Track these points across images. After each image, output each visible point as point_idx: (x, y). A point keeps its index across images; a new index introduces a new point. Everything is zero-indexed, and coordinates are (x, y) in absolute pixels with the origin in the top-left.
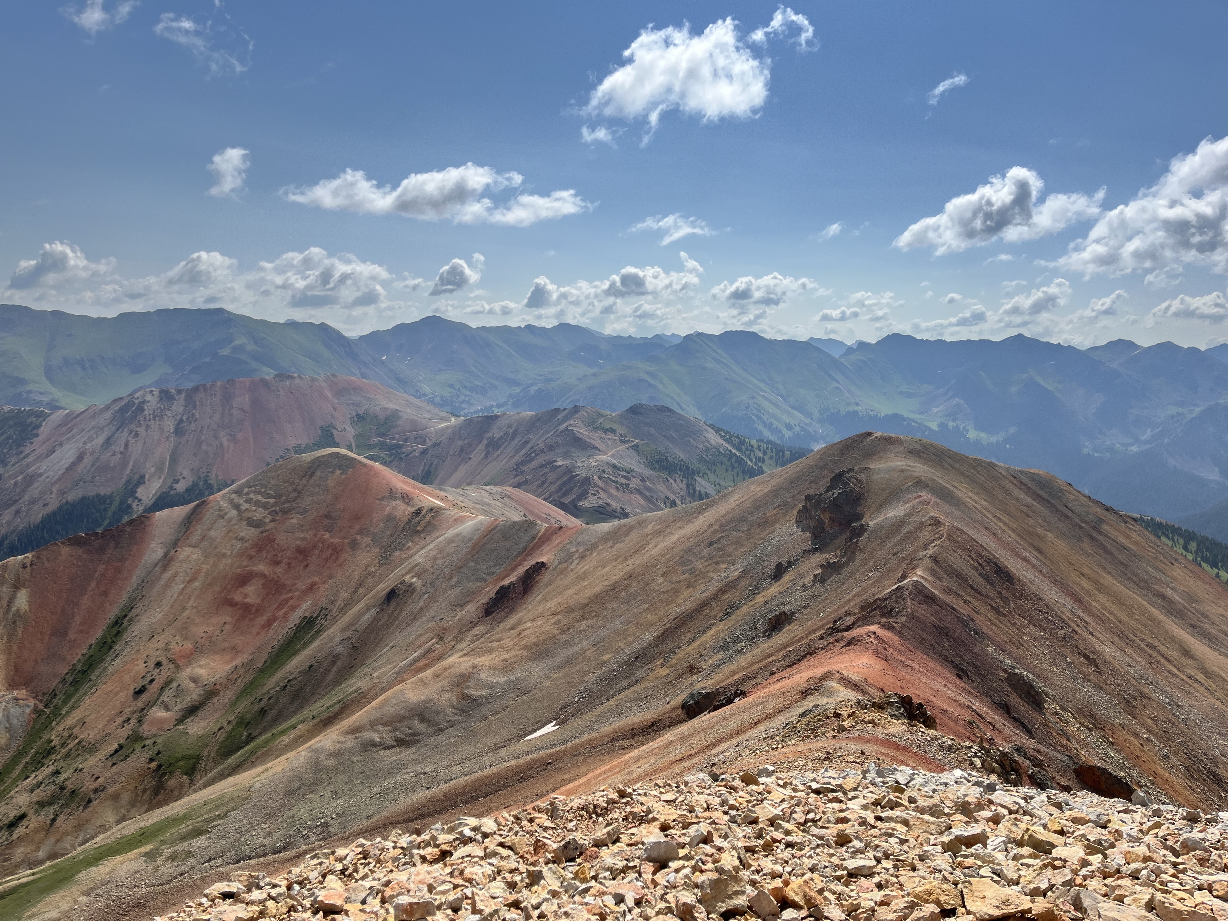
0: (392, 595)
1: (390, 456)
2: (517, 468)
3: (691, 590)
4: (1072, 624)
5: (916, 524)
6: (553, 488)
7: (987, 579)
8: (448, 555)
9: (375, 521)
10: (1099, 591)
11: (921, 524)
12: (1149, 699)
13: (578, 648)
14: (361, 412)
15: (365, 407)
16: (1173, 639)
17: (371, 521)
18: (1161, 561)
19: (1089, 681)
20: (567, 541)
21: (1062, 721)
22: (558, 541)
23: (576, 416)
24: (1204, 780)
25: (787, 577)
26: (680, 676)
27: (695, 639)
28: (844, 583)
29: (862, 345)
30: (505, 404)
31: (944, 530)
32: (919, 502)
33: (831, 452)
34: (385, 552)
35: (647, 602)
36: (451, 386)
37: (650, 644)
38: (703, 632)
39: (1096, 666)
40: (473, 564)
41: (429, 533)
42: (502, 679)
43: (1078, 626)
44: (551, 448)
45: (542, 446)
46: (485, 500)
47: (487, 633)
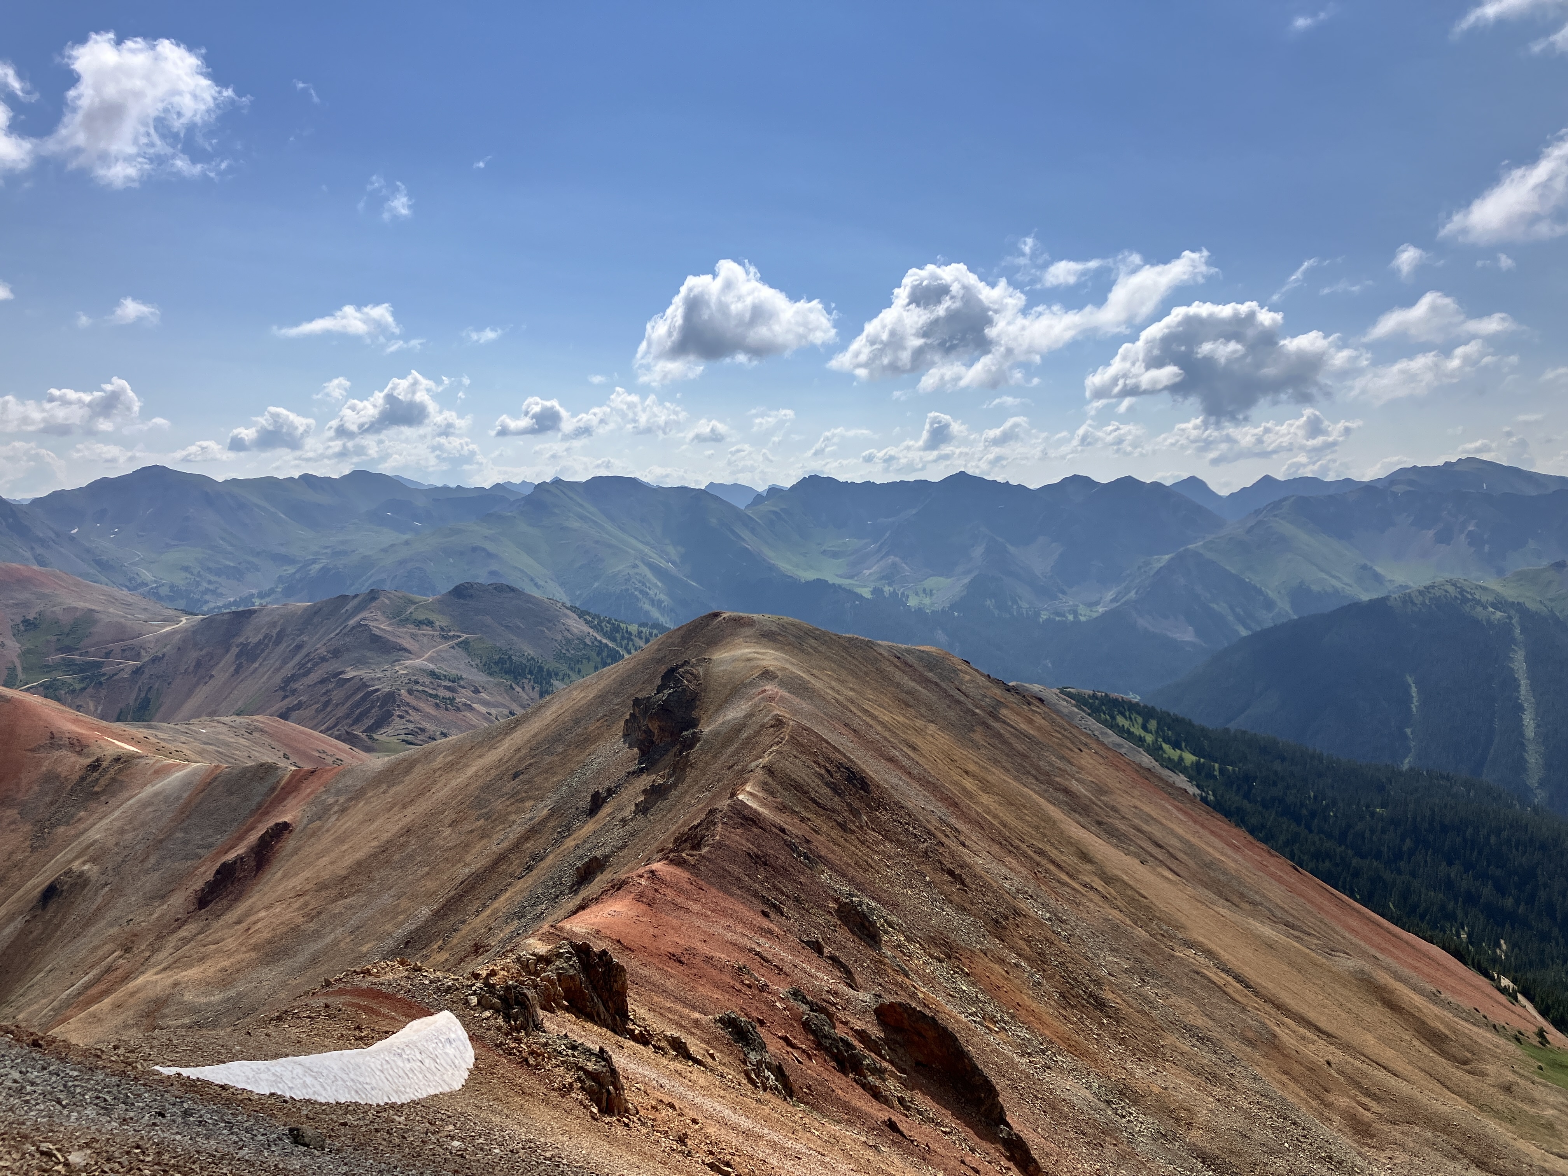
0: (50, 893)
1: (82, 680)
2: (286, 687)
3: (485, 841)
4: (939, 835)
5: (756, 727)
6: (341, 712)
7: (834, 788)
8: (143, 824)
9: (24, 783)
10: (984, 791)
11: (763, 726)
12: (1024, 916)
13: (328, 940)
14: (30, 617)
15: (37, 609)
16: (1069, 842)
17: (18, 784)
18: (1067, 748)
19: (951, 902)
20: (322, 789)
21: (904, 954)
22: (309, 790)
23: (374, 604)
24: (1083, 1006)
25: (606, 810)
26: (462, 960)
27: (485, 906)
28: (670, 810)
29: (774, 491)
30: (272, 591)
31: (786, 733)
32: (762, 699)
33: (670, 640)
34: (41, 830)
35: (428, 864)
36: (186, 569)
37: (427, 921)
38: (496, 897)
39: (963, 884)
40: (180, 834)
41: (114, 795)
42: (217, 998)
43: (947, 836)
44: (336, 653)
45: (323, 651)
46: (221, 737)
47: (199, 933)
